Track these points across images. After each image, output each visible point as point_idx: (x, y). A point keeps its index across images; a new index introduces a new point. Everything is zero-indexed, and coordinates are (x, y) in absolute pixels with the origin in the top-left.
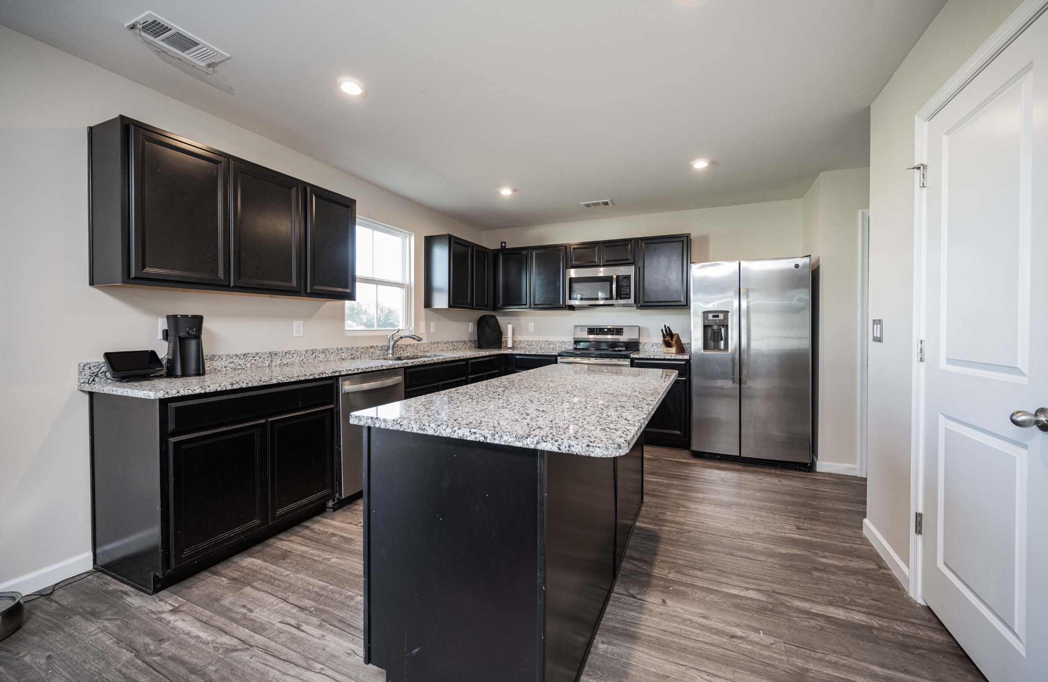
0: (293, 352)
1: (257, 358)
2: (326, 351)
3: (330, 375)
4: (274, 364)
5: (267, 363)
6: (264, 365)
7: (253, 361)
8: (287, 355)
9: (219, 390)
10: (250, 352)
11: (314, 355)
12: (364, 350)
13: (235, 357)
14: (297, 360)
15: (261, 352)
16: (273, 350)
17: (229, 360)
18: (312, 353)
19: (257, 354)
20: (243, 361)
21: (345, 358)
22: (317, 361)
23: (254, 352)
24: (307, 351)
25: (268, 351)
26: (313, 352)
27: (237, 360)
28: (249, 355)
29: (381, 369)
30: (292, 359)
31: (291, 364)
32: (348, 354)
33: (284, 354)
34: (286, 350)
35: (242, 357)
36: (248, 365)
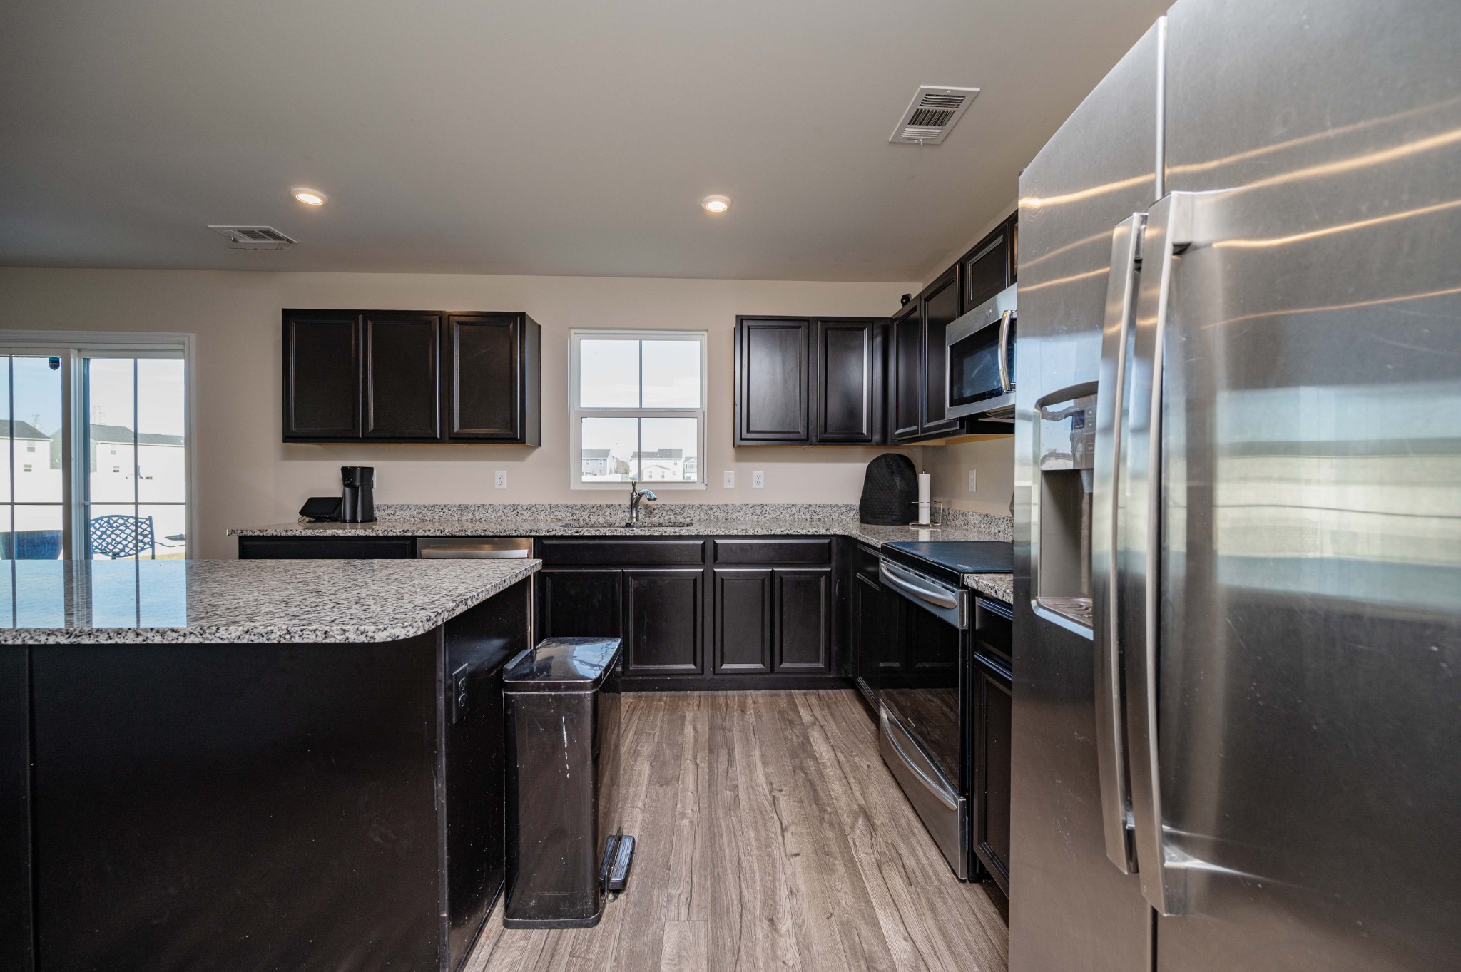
0: (487, 507)
1: (445, 510)
2: (533, 508)
3: (399, 534)
4: (464, 518)
5: (457, 516)
6: (453, 518)
7: (441, 514)
8: (480, 509)
9: (275, 534)
10: (439, 504)
11: (516, 512)
12: (595, 510)
13: (423, 508)
14: (493, 517)
15: (451, 504)
16: (463, 502)
17: (417, 511)
18: (512, 509)
19: (445, 506)
20: (430, 512)
21: (563, 518)
22: (519, 520)
23: (443, 503)
24: (505, 506)
25: (458, 504)
26: (514, 507)
27: (425, 511)
28: (437, 507)
29: (483, 534)
30: (487, 515)
31: (485, 521)
32: (568, 514)
33: (476, 509)
34: (479, 503)
35: (430, 508)
36: (437, 517)
